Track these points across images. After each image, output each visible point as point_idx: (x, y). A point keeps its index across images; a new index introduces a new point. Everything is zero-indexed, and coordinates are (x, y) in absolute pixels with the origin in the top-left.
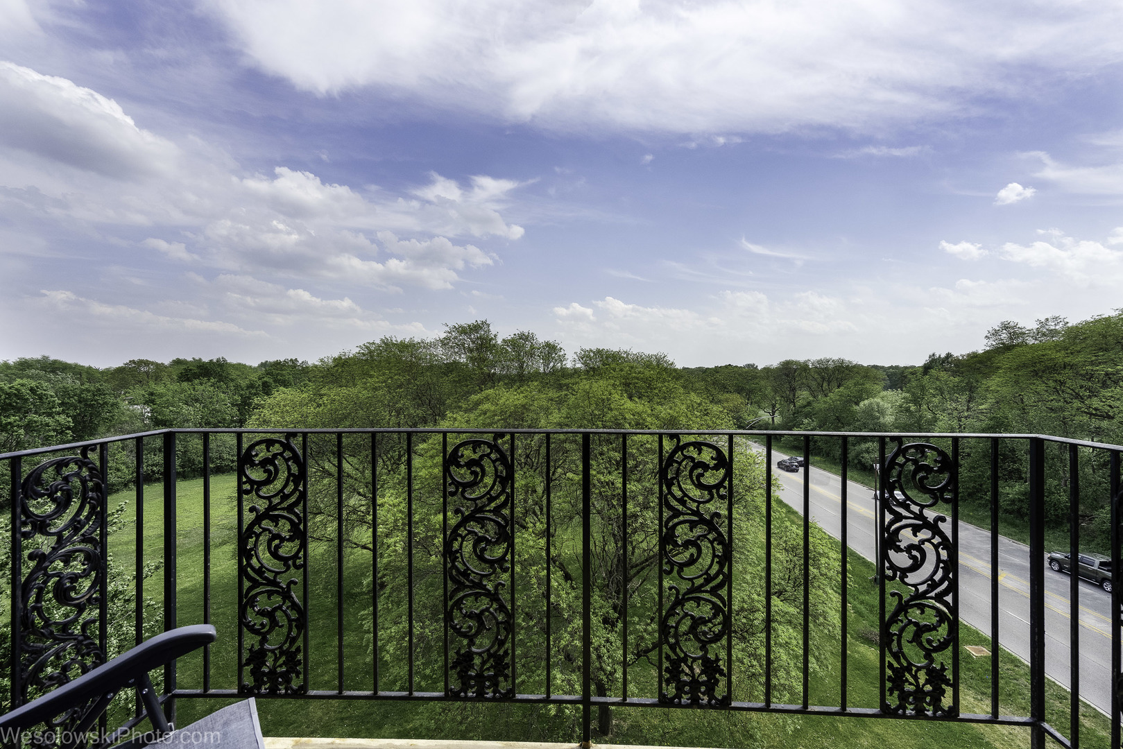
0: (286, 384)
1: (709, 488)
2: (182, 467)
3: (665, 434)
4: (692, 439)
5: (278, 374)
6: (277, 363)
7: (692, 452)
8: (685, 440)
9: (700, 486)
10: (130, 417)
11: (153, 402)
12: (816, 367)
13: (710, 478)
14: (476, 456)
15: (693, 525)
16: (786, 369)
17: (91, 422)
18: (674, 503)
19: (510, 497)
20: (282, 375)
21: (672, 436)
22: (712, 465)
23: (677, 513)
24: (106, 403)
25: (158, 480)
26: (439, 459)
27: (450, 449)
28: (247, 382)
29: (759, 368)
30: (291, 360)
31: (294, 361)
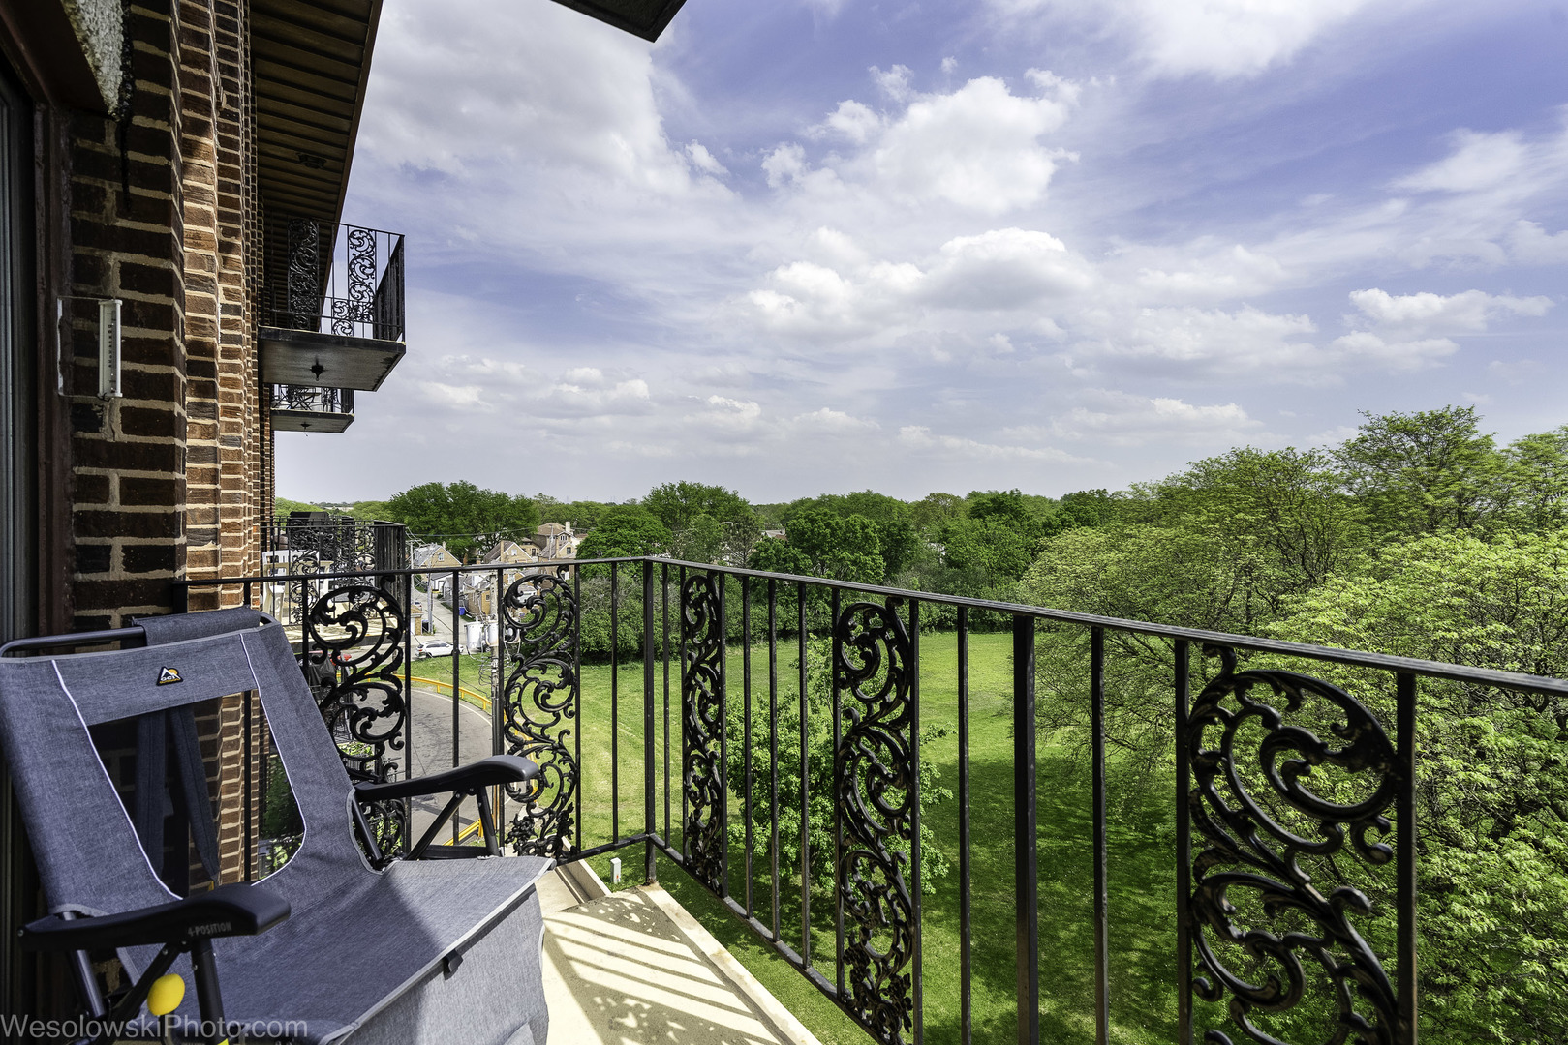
0: (1088, 523)
1: (1328, 817)
2: (973, 617)
3: (1196, 640)
4: (1269, 663)
5: (1080, 510)
6: (1081, 495)
7: (1273, 701)
9: (1296, 799)
10: (928, 556)
11: (946, 539)
17: (896, 558)
20: (1086, 512)
21: (1210, 648)
22: (1335, 747)
24: (908, 539)
25: (949, 629)
28: (1044, 519)
30: (1098, 491)
31: (1102, 493)
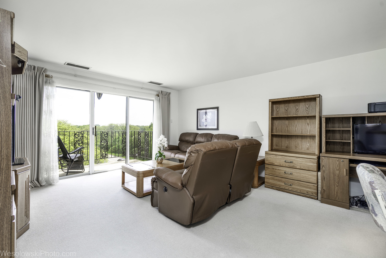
1: (106, 137)
4: (104, 132)
7: (104, 133)
8: (103, 132)
9: (105, 136)
12: (120, 126)
13: (106, 135)
14: (79, 134)
15: (104, 140)
16: (111, 126)
18: (102, 138)
19: (83, 139)
21: (102, 131)
23: (102, 139)
26: (73, 134)
27: (75, 133)
29: (101, 126)
